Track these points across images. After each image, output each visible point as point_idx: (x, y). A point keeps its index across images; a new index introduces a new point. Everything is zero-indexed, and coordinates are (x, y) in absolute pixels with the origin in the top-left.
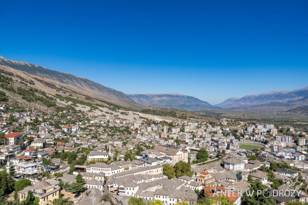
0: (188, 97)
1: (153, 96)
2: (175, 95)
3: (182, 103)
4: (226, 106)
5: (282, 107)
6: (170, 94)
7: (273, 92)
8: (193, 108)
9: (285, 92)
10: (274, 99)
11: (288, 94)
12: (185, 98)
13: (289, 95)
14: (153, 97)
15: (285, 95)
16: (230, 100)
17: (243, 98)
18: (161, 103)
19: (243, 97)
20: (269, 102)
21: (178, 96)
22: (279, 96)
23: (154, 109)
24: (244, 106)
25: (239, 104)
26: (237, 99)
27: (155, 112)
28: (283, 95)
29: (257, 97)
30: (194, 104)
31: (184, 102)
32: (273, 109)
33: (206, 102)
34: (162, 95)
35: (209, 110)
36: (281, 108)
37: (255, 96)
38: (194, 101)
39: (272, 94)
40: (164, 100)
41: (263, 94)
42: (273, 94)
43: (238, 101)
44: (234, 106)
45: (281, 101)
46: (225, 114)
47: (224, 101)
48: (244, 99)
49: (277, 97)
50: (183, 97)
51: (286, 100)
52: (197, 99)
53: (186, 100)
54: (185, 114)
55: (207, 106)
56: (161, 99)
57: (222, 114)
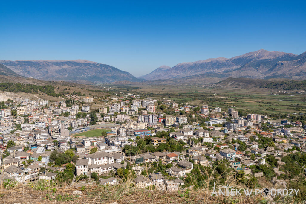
0: (101, 65)
1: (47, 63)
2: (83, 62)
3: (93, 75)
4: (153, 78)
6: (76, 61)
7: (209, 59)
8: (108, 81)
9: (222, 60)
10: (210, 69)
11: (226, 62)
12: (98, 67)
13: (227, 63)
14: (48, 65)
15: (222, 64)
16: (159, 70)
17: (175, 66)
18: (61, 75)
19: (175, 65)
20: (205, 71)
21: (86, 64)
22: (216, 64)
23: (34, 82)
24: (175, 77)
25: (170, 76)
26: (168, 68)
27: (19, 87)
28: (220, 64)
29: (191, 66)
30: (110, 75)
31: (95, 73)
33: (127, 73)
34: (63, 62)
35: (126, 83)
37: (189, 65)
38: (110, 71)
39: (208, 62)
40: (64, 71)
41: (198, 61)
42: (209, 63)
43: (169, 70)
44: (164, 77)
45: (217, 71)
46: (141, 88)
47: (151, 72)
48: (176, 68)
49: (213, 66)
50: (95, 65)
51: (224, 69)
52: (114, 69)
53: (99, 69)
54: (68, 89)
55: (128, 77)
56: (60, 69)
57: (138, 88)
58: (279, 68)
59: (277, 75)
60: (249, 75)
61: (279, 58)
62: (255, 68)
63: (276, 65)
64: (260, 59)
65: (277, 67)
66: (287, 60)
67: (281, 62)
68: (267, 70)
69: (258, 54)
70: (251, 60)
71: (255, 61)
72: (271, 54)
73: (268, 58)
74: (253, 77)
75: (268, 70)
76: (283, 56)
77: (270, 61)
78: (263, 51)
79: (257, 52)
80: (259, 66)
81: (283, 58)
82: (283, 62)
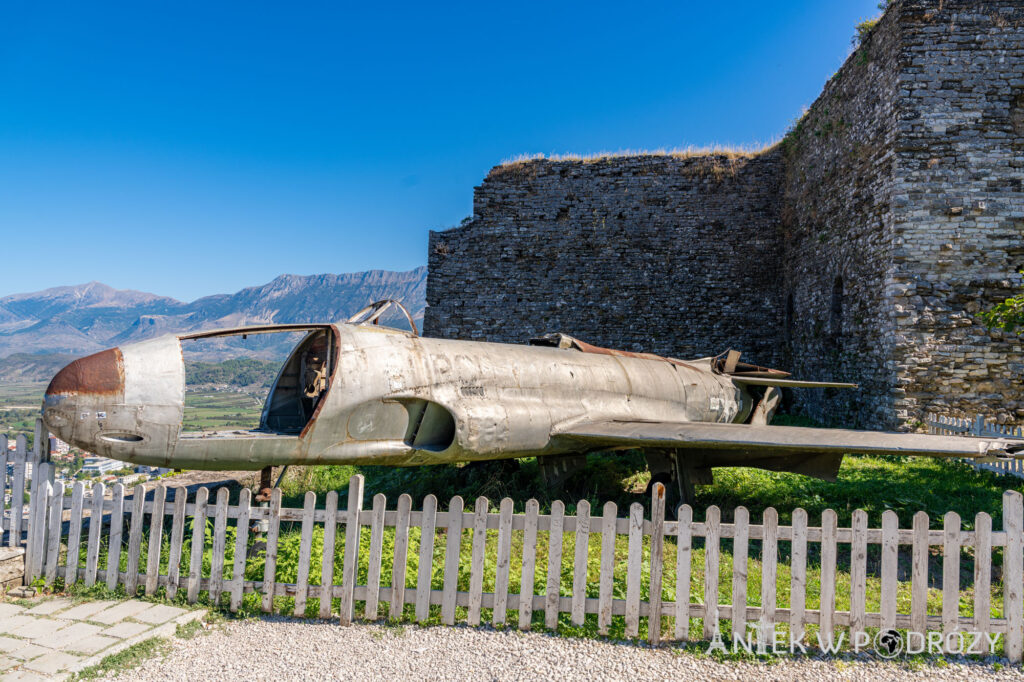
58: (144, 331)
60: (65, 346)
61: (141, 308)
62: (79, 329)
63: (137, 324)
64: (92, 306)
65: (141, 329)
66: (162, 312)
67: (149, 317)
68: (113, 334)
69: (83, 294)
70: (63, 308)
71: (78, 311)
72: (119, 296)
73: (114, 304)
74: (75, 351)
75: (115, 334)
77: (118, 312)
78: (97, 286)
79: (81, 288)
80: (92, 323)
81: (152, 308)
82: (154, 317)
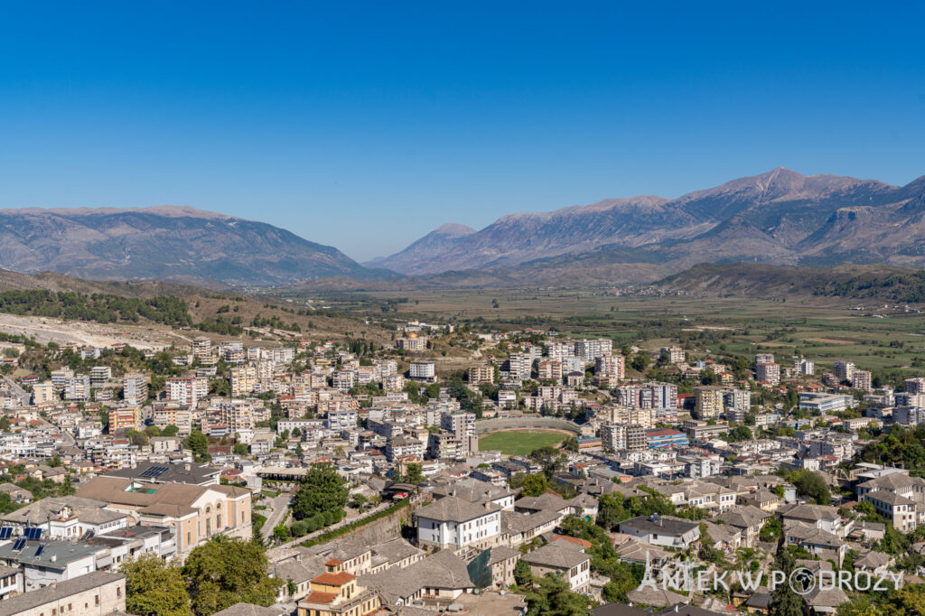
0: (244, 226)
1: (59, 219)
2: (179, 213)
3: (215, 257)
4: (419, 267)
5: (639, 265)
6: (155, 212)
7: (607, 202)
8: (269, 278)
9: (650, 204)
10: (610, 233)
11: (663, 211)
12: (232, 229)
13: (667, 215)
14: (60, 227)
15: (651, 216)
16: (436, 237)
17: (492, 227)
18: (107, 259)
19: (492, 223)
20: (594, 243)
21: (191, 222)
22: (631, 218)
24: (495, 263)
25: (476, 257)
26: (467, 233)
28: (644, 216)
29: (545, 226)
30: (275, 259)
31: (225, 249)
32: (608, 273)
33: (332, 251)
34: (109, 216)
36: (636, 267)
37: (537, 220)
38: (276, 244)
39: (603, 210)
40: (121, 243)
41: (569, 209)
42: (607, 213)
43: (469, 241)
44: (455, 263)
45: (636, 241)
46: (416, 302)
47: (408, 245)
48: (496, 233)
49: (621, 226)
50: (220, 224)
51: (659, 234)
52: (286, 236)
53: (237, 238)
55: (338, 265)
56: (102, 237)
58: (842, 229)
59: (839, 252)
60: (748, 253)
61: (837, 198)
62: (764, 231)
63: (832, 220)
64: (777, 200)
65: (838, 227)
66: (865, 202)
67: (848, 210)
68: (803, 236)
69: (767, 185)
70: (745, 204)
71: (761, 208)
72: (809, 184)
73: (803, 195)
74: (760, 259)
75: (806, 235)
76: (850, 189)
77: (809, 205)
78: (783, 173)
79: (763, 178)
80: (778, 223)
81: (852, 196)
82: (856, 209)
